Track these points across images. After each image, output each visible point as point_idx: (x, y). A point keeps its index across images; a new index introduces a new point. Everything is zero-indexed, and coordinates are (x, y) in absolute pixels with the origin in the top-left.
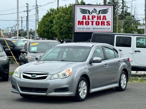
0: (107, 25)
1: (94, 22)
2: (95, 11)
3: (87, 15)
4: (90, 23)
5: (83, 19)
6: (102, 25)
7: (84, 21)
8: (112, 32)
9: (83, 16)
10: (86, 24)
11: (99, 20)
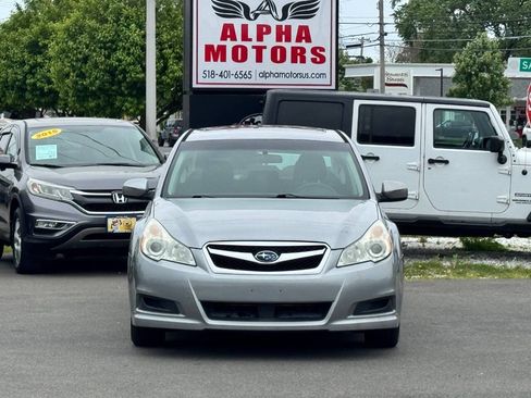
0: (314, 61)
1: (264, 51)
2: (267, 8)
3: (237, 23)
4: (252, 54)
5: (224, 37)
6: (294, 60)
7: (230, 45)
8: (333, 87)
9: (226, 27)
10: (235, 58)
11: (283, 44)
